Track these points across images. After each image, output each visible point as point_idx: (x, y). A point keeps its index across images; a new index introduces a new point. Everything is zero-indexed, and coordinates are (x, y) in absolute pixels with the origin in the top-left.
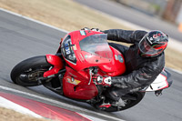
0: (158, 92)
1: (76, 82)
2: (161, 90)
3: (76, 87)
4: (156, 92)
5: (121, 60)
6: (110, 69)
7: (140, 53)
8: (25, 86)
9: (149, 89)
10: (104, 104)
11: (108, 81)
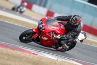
2: (83, 40)
4: (81, 41)
5: (64, 28)
6: (59, 32)
7: (71, 24)
8: (25, 43)
9: (77, 40)
11: (59, 37)
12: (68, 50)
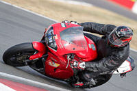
0: (123, 75)
1: (56, 65)
2: (125, 73)
3: (55, 69)
4: (121, 74)
5: (94, 48)
6: (84, 55)
9: (116, 72)
10: (78, 83)
12: (94, 86)
